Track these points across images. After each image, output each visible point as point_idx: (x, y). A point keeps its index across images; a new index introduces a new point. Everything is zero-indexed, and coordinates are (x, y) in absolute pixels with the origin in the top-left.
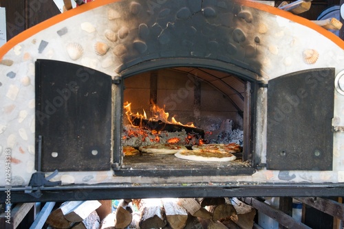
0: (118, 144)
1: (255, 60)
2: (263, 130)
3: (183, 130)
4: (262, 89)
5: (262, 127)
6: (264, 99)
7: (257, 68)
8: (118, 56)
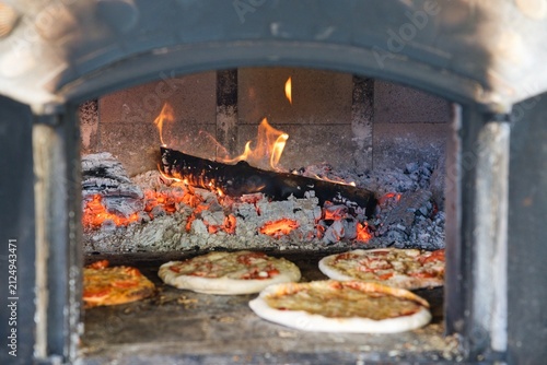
0: (61, 299)
1: (469, 40)
2: (495, 249)
3: (310, 194)
4: (493, 126)
5: (495, 240)
6: (500, 158)
7: (478, 65)
8: (52, 40)
